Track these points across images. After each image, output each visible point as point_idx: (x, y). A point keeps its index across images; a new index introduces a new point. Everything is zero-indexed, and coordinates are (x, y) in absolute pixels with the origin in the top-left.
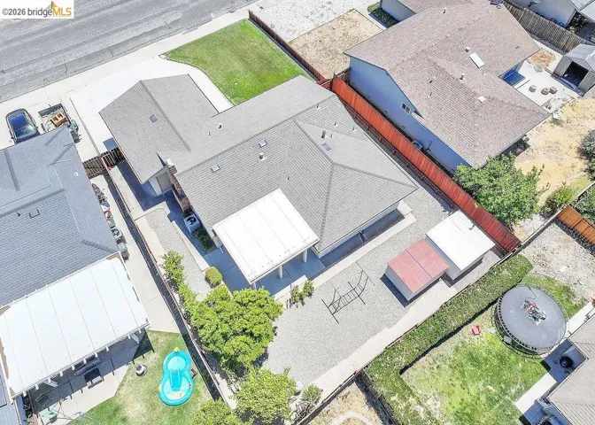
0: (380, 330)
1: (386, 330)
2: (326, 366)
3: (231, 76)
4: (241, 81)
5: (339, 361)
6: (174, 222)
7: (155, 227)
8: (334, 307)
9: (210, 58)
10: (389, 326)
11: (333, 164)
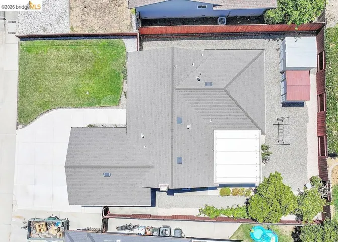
0: (306, 128)
1: (308, 124)
2: (304, 165)
3: (77, 92)
4: (87, 88)
5: (306, 157)
6: (174, 193)
7: (171, 206)
8: (281, 141)
9: (47, 96)
10: (307, 121)
11: (224, 89)
